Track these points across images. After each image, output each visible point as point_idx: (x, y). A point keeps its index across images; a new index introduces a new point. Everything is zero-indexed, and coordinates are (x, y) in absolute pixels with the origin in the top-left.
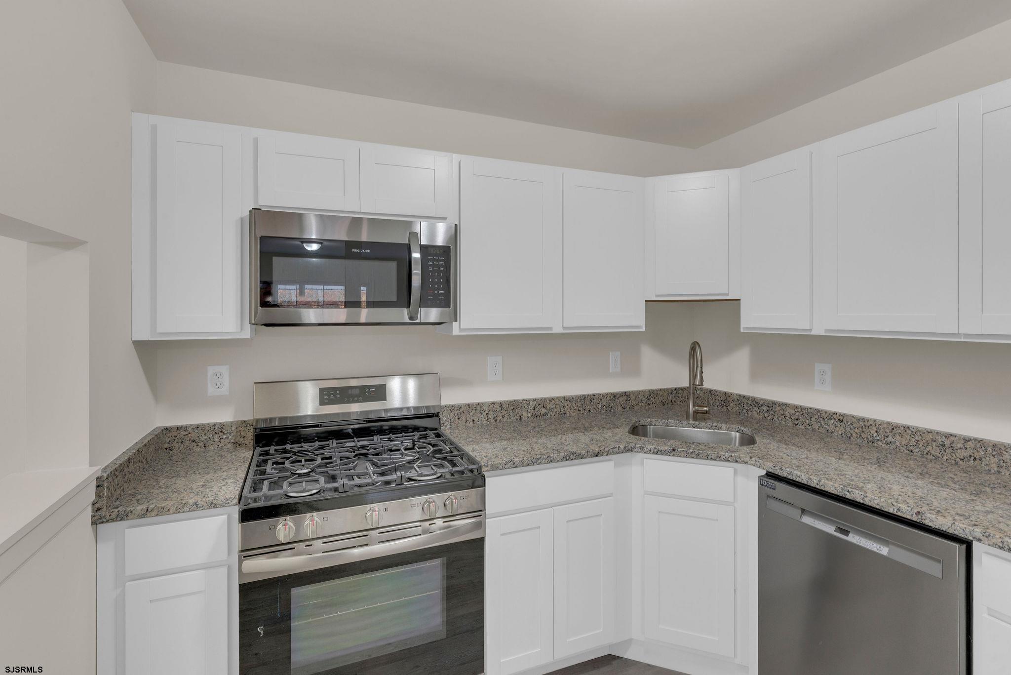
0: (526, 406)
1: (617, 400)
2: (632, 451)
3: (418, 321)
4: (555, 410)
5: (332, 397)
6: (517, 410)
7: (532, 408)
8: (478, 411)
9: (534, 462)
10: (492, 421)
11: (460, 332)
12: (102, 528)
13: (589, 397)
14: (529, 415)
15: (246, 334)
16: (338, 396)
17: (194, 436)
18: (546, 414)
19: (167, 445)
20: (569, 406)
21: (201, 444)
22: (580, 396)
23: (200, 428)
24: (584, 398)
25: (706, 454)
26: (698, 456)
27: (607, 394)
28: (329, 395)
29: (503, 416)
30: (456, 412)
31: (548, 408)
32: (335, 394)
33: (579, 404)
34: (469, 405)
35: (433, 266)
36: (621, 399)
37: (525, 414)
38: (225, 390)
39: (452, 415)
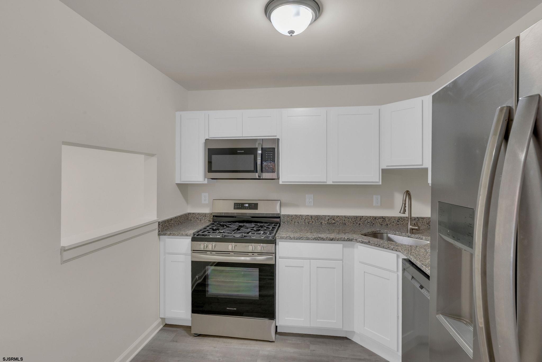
0: (324, 218)
1: (377, 220)
2: (352, 241)
3: (262, 178)
4: (340, 222)
5: (238, 206)
6: (319, 220)
7: (328, 219)
8: (300, 218)
9: (300, 239)
10: (307, 223)
11: (282, 183)
12: (162, 237)
13: (359, 217)
14: (326, 223)
15: (206, 182)
16: (240, 206)
17: (197, 216)
18: (334, 223)
19: (190, 219)
20: (348, 220)
21: (199, 220)
22: (354, 216)
23: (199, 214)
24: (356, 217)
25: (383, 246)
26: (379, 246)
27: (370, 217)
28: (237, 206)
29: (312, 222)
30: (290, 218)
31: (336, 220)
32: (239, 205)
33: (354, 220)
34: (296, 215)
35: (268, 156)
36: (380, 220)
37: (323, 222)
38: (207, 202)
39: (288, 218)
